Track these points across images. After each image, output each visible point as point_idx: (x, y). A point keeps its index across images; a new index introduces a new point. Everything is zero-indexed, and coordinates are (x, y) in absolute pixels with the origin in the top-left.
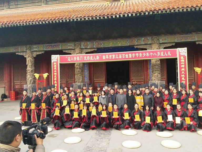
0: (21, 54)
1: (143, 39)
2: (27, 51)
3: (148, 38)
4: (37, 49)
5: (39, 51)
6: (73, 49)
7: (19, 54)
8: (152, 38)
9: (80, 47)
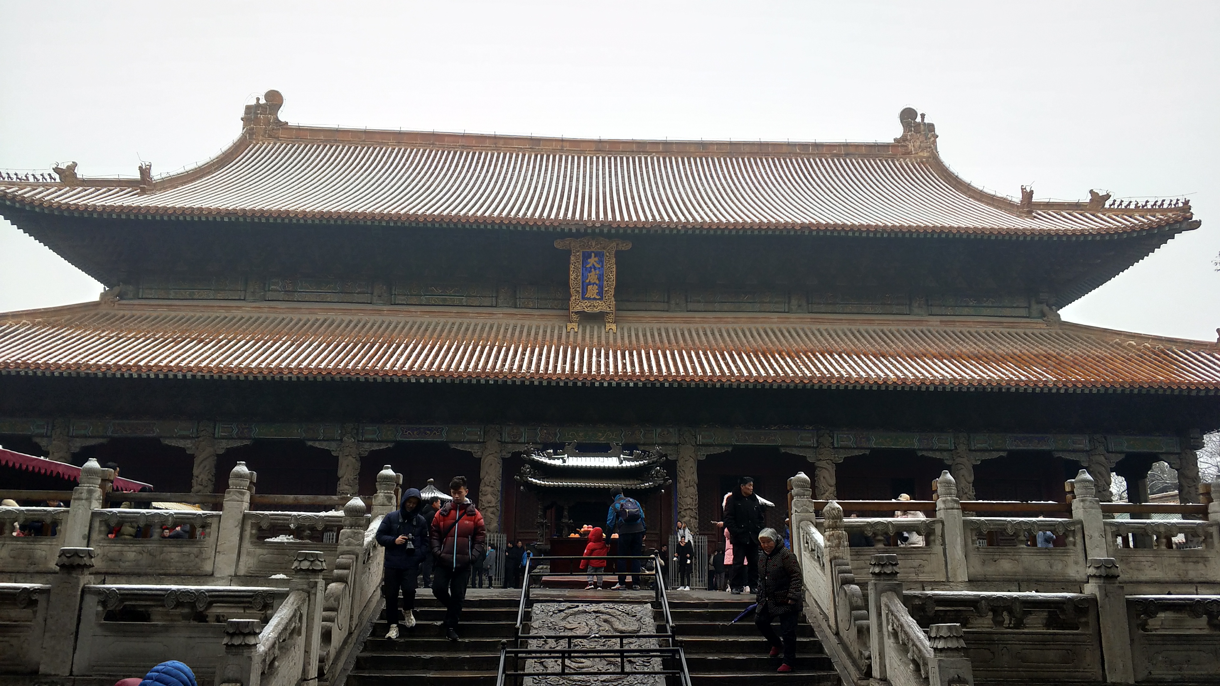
0: (324, 446)
1: (659, 430)
2: (345, 439)
3: (671, 430)
4: (374, 437)
5: (379, 441)
6: (480, 442)
7: (317, 445)
8: (679, 430)
9: (499, 439)
